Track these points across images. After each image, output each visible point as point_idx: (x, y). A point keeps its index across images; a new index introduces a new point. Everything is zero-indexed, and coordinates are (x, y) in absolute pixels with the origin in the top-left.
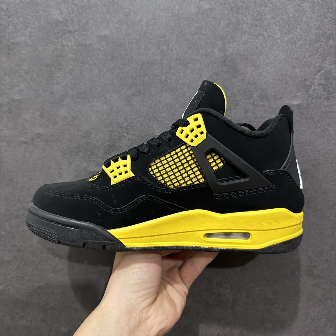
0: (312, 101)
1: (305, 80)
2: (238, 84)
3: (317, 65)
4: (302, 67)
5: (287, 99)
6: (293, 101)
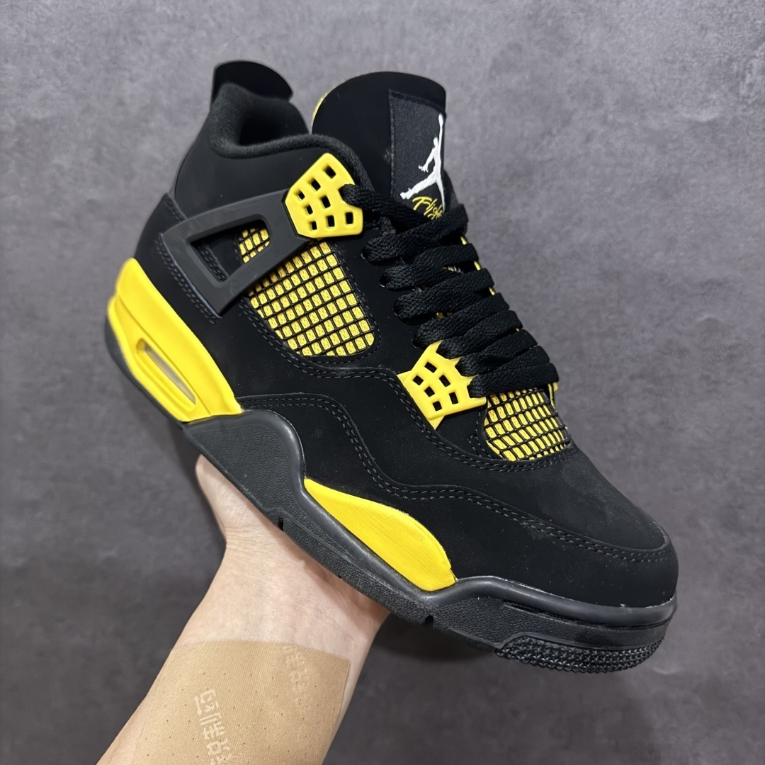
0: (746, 113)
1: (731, 60)
2: (567, 71)
3: (760, 22)
4: (723, 28)
5: (685, 109)
6: (698, 114)
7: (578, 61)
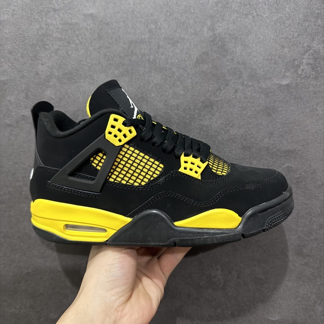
7: (232, 59)
